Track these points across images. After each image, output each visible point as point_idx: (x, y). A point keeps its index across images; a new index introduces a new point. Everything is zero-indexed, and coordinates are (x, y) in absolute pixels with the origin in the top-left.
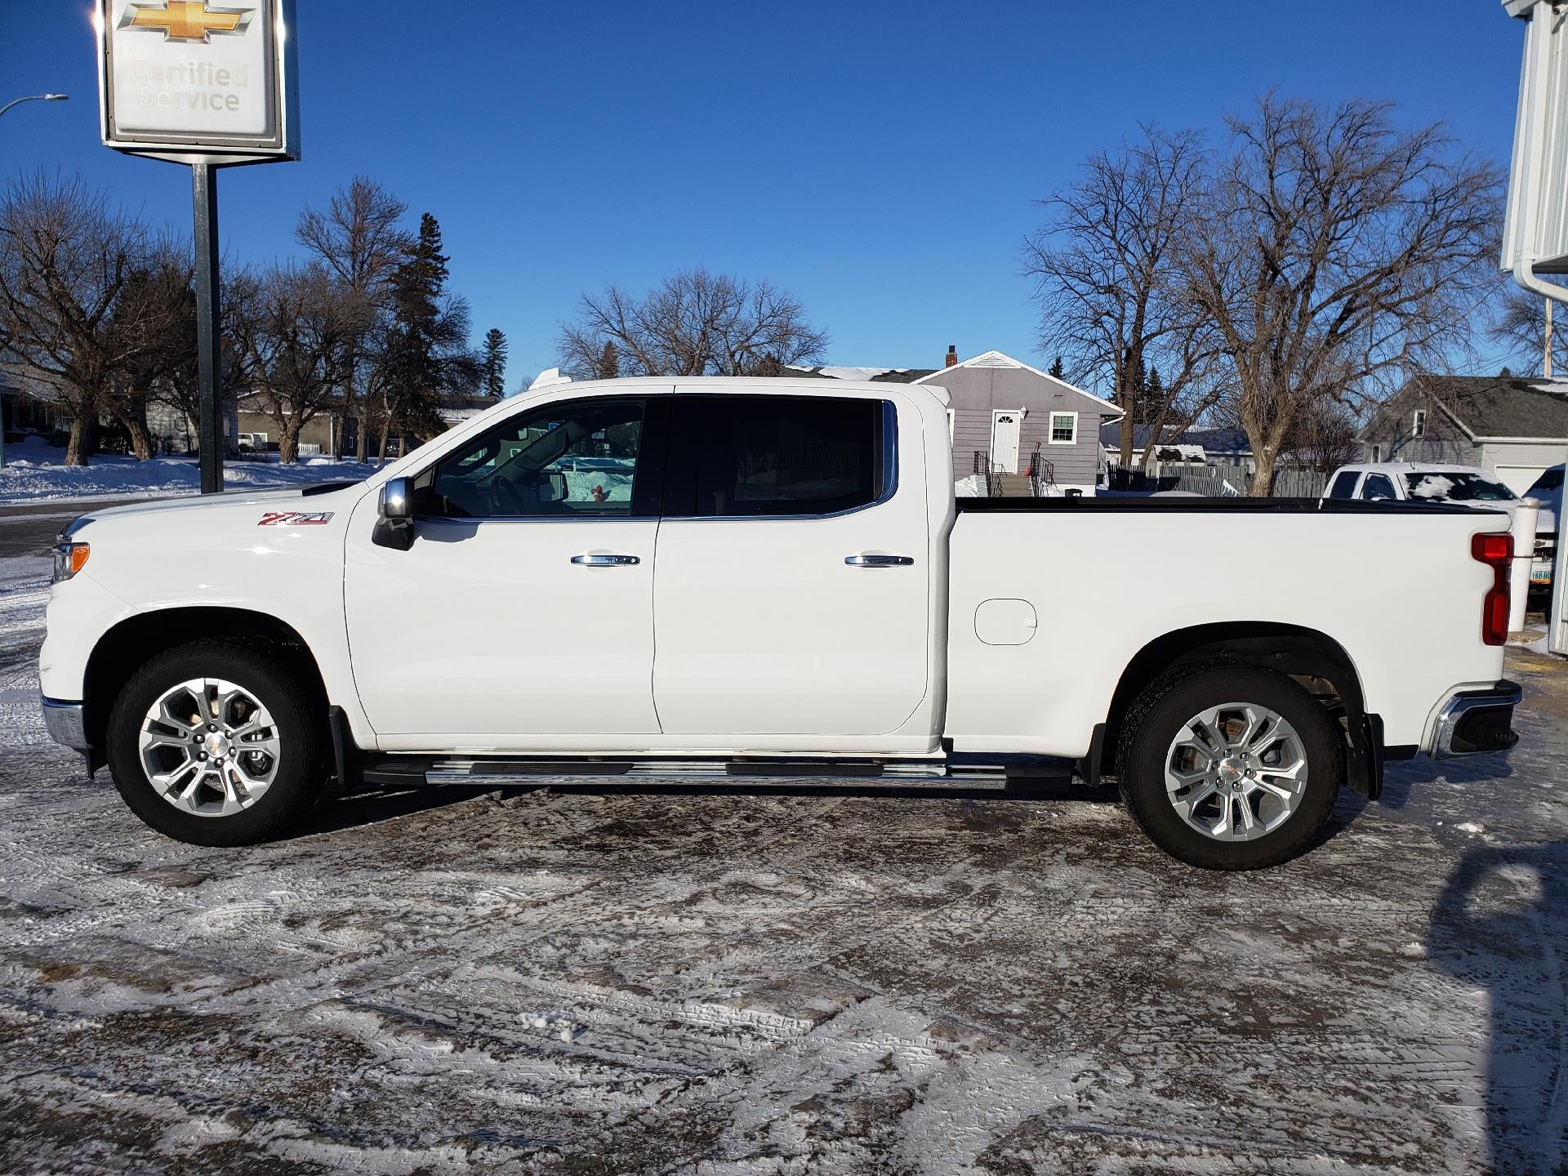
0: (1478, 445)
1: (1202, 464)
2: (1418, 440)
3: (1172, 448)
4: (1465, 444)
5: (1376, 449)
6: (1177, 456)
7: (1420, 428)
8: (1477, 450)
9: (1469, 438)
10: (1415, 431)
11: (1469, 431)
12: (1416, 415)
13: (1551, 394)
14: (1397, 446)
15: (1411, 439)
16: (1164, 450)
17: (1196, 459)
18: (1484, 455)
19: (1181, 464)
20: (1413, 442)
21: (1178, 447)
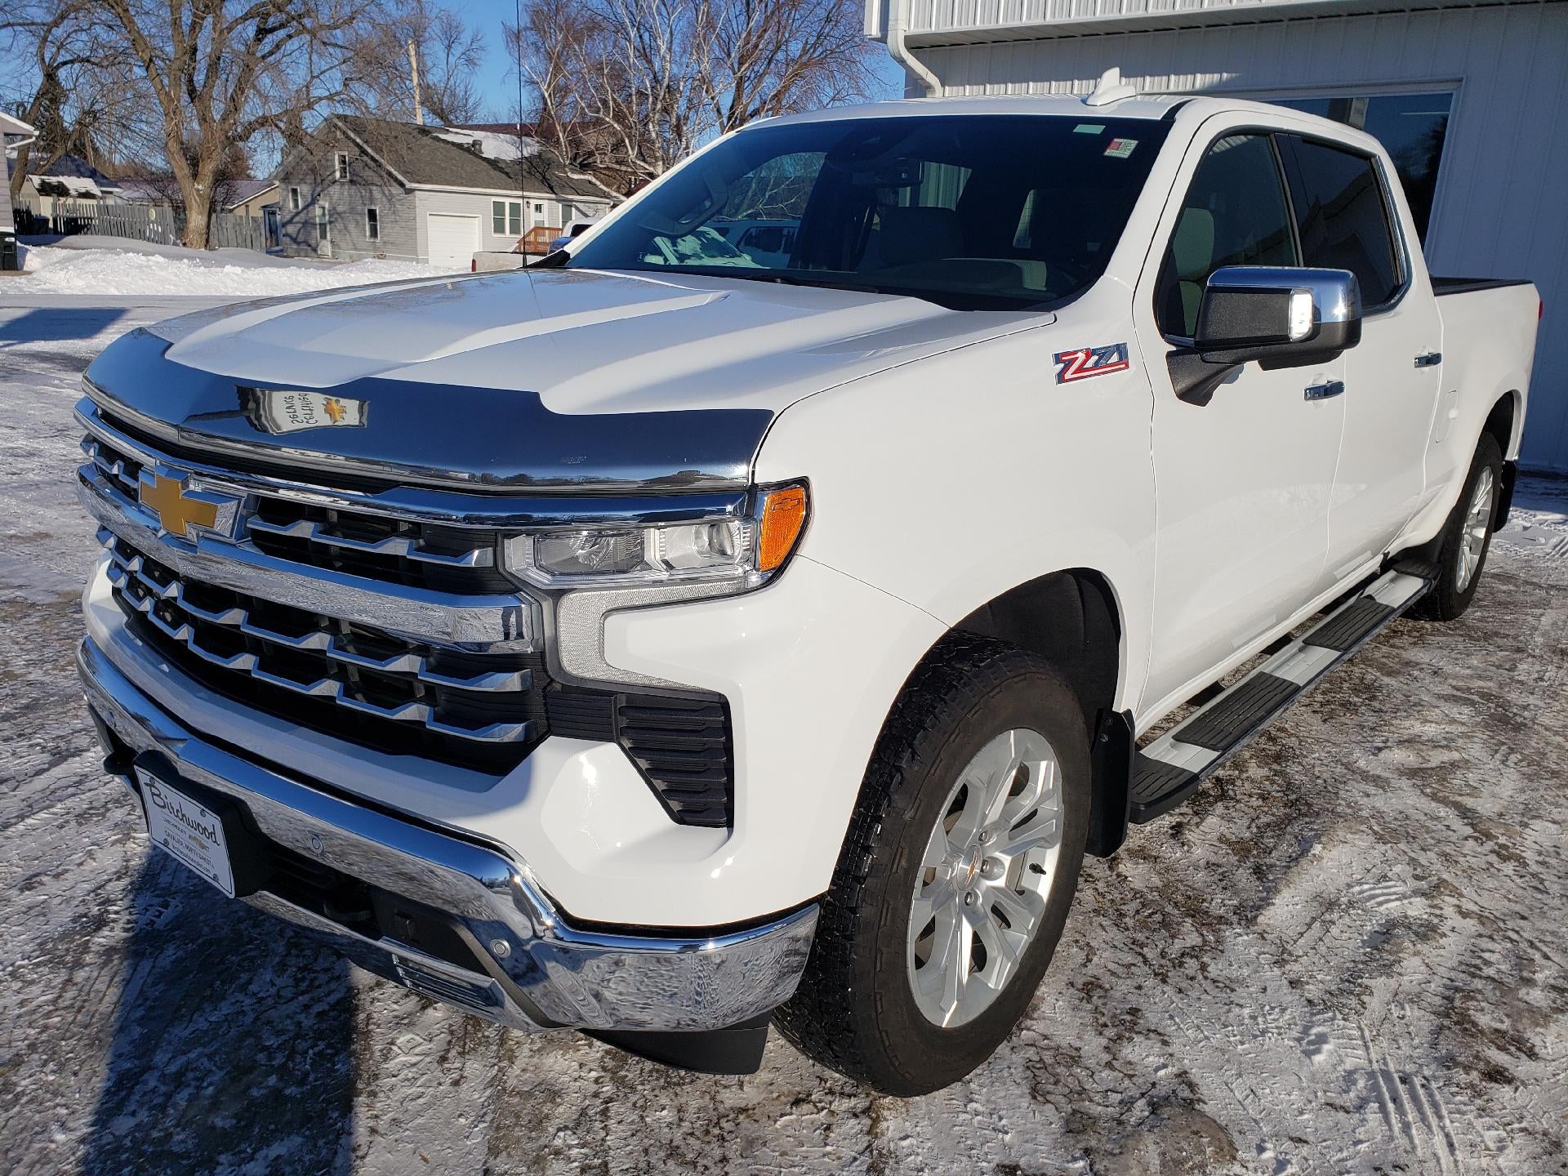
0: (410, 191)
1: (93, 202)
2: (343, 184)
3: (53, 180)
4: (396, 190)
5: (294, 191)
6: (62, 191)
7: (343, 170)
8: (410, 197)
9: (402, 185)
10: (338, 175)
11: (400, 177)
12: (337, 157)
13: (453, 144)
14: (319, 189)
15: (335, 182)
16: (43, 182)
17: (87, 195)
18: (418, 203)
19: (70, 201)
20: (337, 187)
21: (61, 179)
